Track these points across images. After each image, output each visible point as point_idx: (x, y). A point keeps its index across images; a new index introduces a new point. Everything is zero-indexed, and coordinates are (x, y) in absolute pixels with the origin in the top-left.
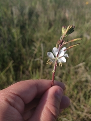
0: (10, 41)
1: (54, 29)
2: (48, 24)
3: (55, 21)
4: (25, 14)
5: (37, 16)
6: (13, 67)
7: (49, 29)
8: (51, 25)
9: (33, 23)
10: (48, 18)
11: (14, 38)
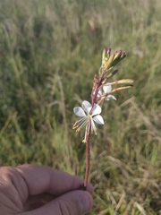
0: (8, 79)
1: (81, 49)
2: (69, 42)
3: (80, 34)
4: (28, 30)
5: (50, 30)
6: (19, 122)
7: (72, 49)
8: (74, 43)
9: (45, 44)
10: (68, 30)
11: (13, 74)
